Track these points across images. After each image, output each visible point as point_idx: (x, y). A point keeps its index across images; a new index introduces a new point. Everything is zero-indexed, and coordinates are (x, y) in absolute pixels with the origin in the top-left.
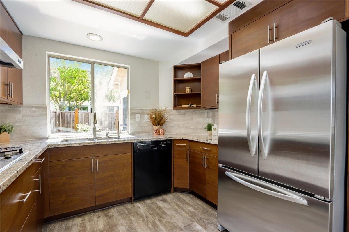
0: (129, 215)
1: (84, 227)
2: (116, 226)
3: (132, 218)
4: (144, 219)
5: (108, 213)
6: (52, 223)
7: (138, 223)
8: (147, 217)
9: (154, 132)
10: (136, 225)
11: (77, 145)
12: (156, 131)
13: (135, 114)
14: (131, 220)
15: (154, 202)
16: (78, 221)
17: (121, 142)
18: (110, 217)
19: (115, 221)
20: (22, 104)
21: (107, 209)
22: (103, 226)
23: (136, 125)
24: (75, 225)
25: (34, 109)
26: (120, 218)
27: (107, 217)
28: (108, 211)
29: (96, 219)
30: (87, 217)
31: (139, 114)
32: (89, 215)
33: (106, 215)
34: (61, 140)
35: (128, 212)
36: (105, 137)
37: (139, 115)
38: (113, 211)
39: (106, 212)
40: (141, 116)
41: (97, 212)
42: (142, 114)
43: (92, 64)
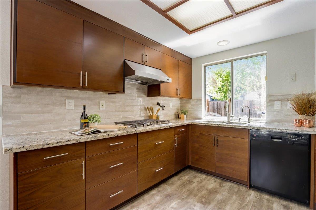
0: (235, 194)
1: (202, 181)
2: (218, 193)
3: (234, 197)
4: (241, 204)
5: (223, 183)
6: (193, 170)
7: (234, 202)
8: (247, 205)
9: (295, 123)
10: (231, 202)
11: (204, 125)
12: (297, 121)
13: (274, 101)
14: (232, 197)
15: (272, 201)
16: (203, 176)
17: (236, 127)
18: (221, 186)
19: (221, 190)
20: (191, 98)
21: (226, 181)
22: (211, 187)
23: (275, 113)
24: (200, 177)
25: (196, 101)
26: (226, 190)
27: (219, 185)
28: (224, 182)
29: (213, 181)
30: (209, 178)
31: (279, 100)
32: (212, 177)
33: (220, 184)
34: (206, 120)
35: (237, 191)
36: (238, 122)
37: (279, 102)
38: (227, 185)
39: (222, 182)
40: (282, 102)
41: (218, 178)
42: (283, 100)
43: (232, 61)
